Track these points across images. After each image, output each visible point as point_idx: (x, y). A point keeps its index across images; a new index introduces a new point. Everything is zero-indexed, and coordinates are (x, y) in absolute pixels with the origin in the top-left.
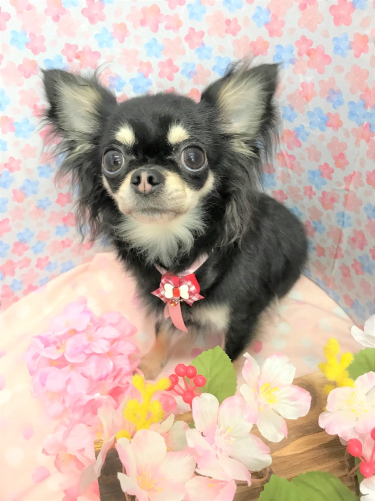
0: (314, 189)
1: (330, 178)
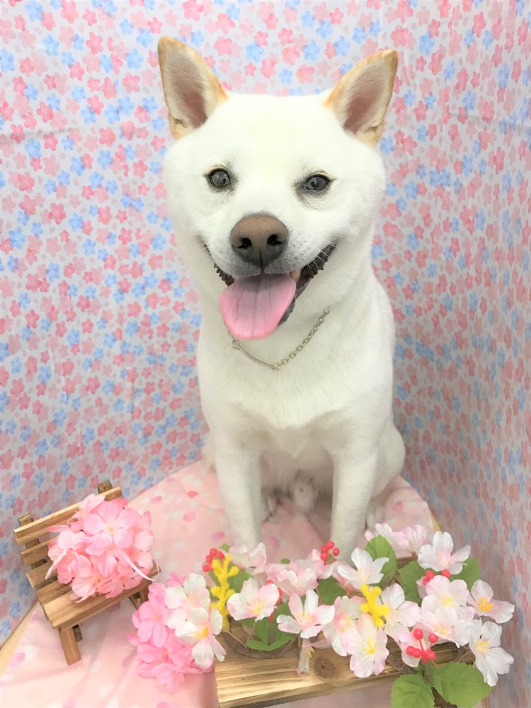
0: (401, 400)
1: (409, 392)
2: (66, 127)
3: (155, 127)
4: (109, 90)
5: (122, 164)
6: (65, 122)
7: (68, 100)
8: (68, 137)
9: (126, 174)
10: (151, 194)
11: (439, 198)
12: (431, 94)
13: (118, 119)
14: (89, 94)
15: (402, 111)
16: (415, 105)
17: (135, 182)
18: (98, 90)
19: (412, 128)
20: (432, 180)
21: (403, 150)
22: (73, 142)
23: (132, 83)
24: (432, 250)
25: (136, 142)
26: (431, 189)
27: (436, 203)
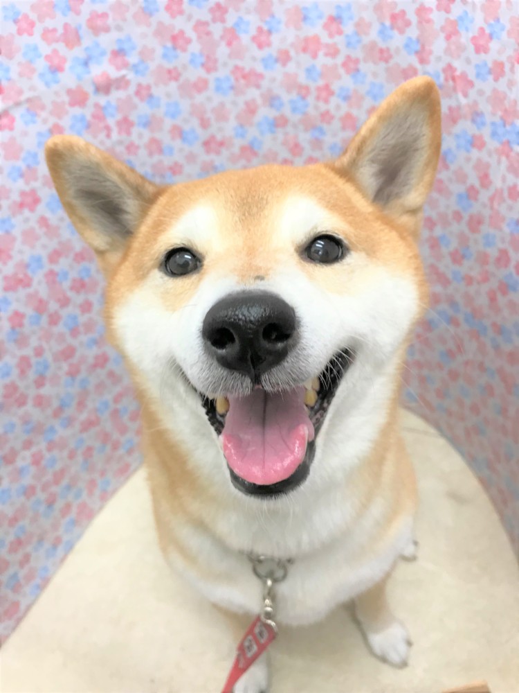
2: (23, 98)
3: (137, 72)
4: (71, 37)
5: (102, 125)
6: (20, 92)
7: (19, 64)
8: (28, 110)
9: (108, 136)
10: (143, 153)
11: (504, 159)
12: (498, 20)
13: (89, 72)
14: (45, 49)
15: (454, 38)
16: (474, 32)
17: (120, 142)
18: (57, 41)
19: (468, 61)
20: (494, 134)
21: (455, 89)
22: (35, 115)
23: (99, 22)
24: (491, 217)
25: (116, 95)
26: (492, 144)
27: (499, 162)
